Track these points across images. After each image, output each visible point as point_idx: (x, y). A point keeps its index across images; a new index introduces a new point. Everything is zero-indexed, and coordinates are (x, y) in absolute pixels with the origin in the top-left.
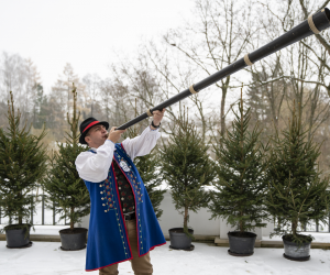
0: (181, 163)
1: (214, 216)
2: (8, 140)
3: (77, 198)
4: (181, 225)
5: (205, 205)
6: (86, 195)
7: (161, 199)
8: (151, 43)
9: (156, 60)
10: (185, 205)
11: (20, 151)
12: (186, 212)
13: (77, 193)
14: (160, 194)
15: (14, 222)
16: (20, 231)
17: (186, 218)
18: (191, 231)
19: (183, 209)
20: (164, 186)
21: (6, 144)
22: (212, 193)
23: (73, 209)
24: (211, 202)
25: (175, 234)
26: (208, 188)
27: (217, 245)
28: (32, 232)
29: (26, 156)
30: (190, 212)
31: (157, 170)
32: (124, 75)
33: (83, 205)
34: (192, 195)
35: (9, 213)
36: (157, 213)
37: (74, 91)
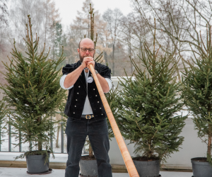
0: (203, 86)
2: (27, 65)
7: (182, 126)
10: (208, 133)
11: (39, 75)
14: (180, 121)
15: (35, 148)
16: (40, 157)
17: (210, 147)
20: (184, 112)
21: (26, 68)
25: (197, 163)
28: (51, 160)
29: (44, 81)
31: (178, 95)
35: (29, 138)
36: (178, 140)
37: (91, 13)
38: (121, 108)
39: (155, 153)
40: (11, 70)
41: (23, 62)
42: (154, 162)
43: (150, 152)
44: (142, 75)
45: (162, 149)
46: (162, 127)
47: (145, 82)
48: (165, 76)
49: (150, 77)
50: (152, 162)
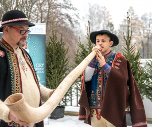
2: (87, 52)
37: (128, 18)
38: (148, 80)
40: (77, 55)
41: (85, 50)
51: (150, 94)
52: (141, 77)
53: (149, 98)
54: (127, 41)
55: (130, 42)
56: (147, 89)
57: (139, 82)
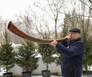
0: (44, 47)
1: (57, 65)
3: (9, 62)
4: (46, 69)
5: (54, 62)
6: (12, 61)
7: (38, 61)
8: (29, 6)
9: (31, 12)
10: (46, 62)
12: (47, 64)
13: (8, 60)
14: (37, 59)
17: (47, 67)
18: (49, 71)
19: (46, 64)
20: (39, 56)
22: (56, 57)
23: (7, 66)
24: (56, 61)
25: (44, 72)
26: (54, 56)
27: (58, 76)
30: (49, 65)
31: (36, 50)
32: (20, 18)
33: (11, 64)
34: (49, 58)
36: (37, 65)
37: (5, 24)
38: (17, 56)
39: (30, 70)
42: (29, 73)
43: (28, 70)
44: (24, 44)
45: (32, 69)
46: (32, 62)
47: (25, 47)
48: (32, 44)
49: (27, 45)
50: (28, 74)
51: (19, 63)
52: (14, 55)
53: (18, 65)
54: (5, 36)
55: (7, 37)
56: (17, 61)
57: (13, 57)
